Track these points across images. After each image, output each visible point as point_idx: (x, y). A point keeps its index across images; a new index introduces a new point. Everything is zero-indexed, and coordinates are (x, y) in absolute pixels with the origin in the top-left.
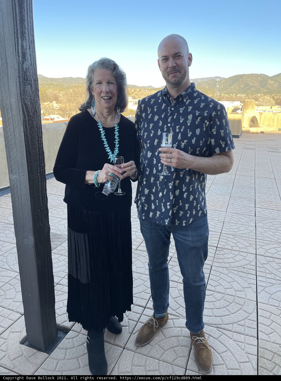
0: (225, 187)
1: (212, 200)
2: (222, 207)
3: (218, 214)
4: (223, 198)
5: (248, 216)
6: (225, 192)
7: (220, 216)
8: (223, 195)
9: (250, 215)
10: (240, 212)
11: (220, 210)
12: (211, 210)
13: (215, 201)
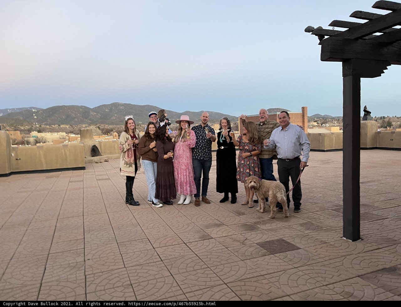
0: (103, 232)
1: (98, 257)
2: (116, 261)
3: (117, 275)
4: (110, 248)
5: (155, 264)
6: (107, 238)
7: (121, 277)
8: (107, 244)
9: (155, 261)
10: (142, 261)
11: (115, 267)
12: (105, 273)
13: (101, 256)
